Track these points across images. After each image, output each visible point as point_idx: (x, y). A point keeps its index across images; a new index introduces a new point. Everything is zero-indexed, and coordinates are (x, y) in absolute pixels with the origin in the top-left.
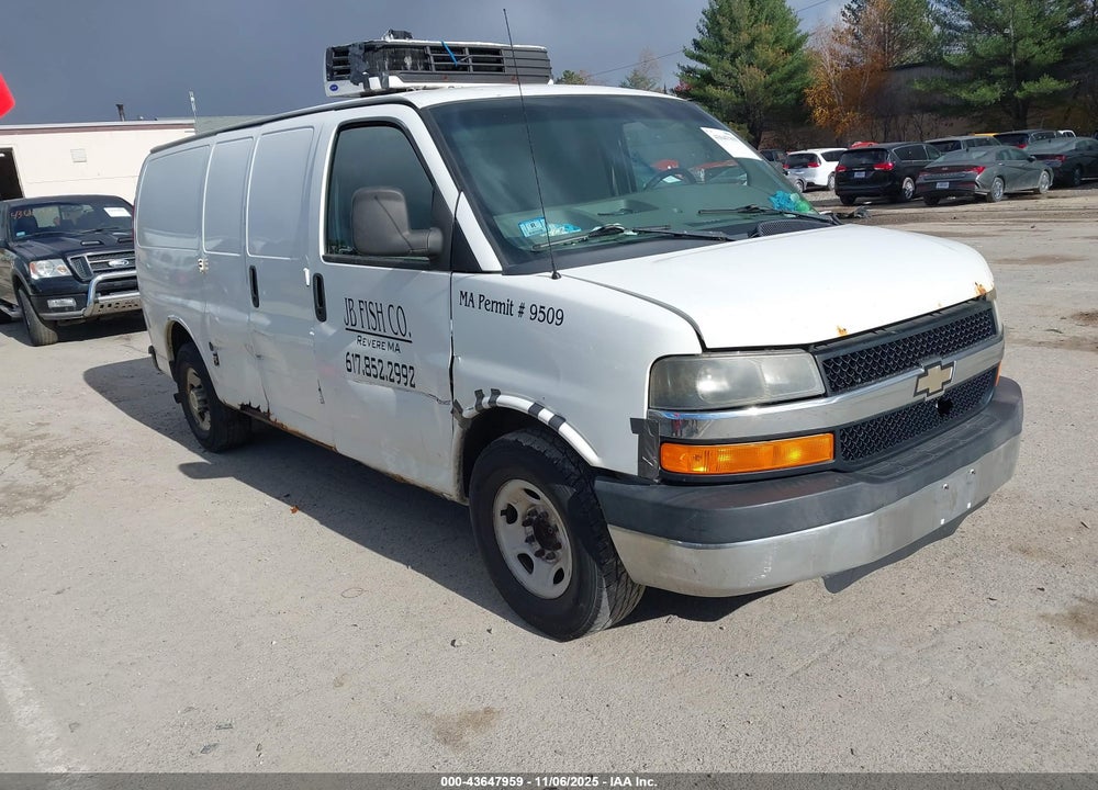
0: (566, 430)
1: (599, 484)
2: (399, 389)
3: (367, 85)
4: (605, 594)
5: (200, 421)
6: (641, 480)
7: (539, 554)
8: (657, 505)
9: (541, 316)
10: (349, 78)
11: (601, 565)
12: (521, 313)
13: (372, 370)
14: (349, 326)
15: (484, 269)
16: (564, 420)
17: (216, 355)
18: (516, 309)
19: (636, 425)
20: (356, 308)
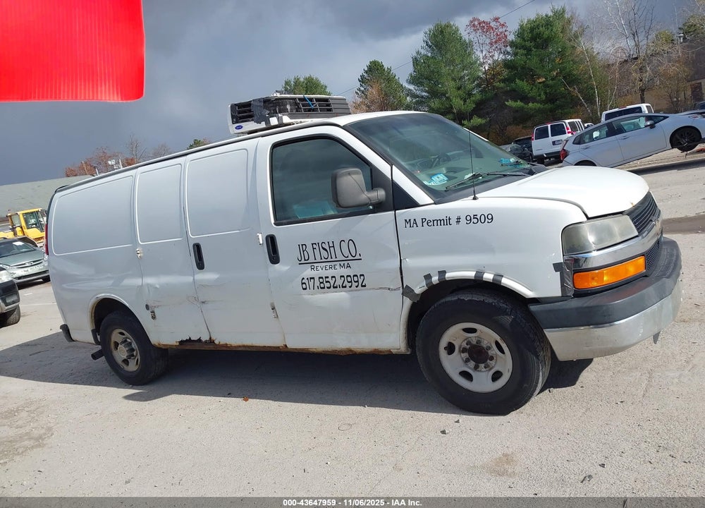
0: (505, 282)
1: (533, 308)
2: (352, 291)
3: (268, 122)
4: (541, 373)
5: (125, 367)
6: (564, 297)
7: (476, 368)
8: (577, 309)
9: (475, 221)
10: (253, 120)
11: (537, 357)
12: (458, 222)
13: (325, 284)
14: (303, 261)
15: (421, 203)
16: (502, 276)
17: (153, 312)
18: (453, 221)
19: (557, 267)
20: (309, 249)
